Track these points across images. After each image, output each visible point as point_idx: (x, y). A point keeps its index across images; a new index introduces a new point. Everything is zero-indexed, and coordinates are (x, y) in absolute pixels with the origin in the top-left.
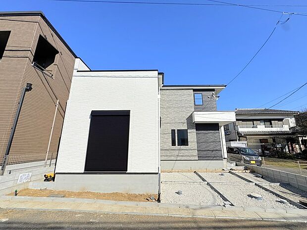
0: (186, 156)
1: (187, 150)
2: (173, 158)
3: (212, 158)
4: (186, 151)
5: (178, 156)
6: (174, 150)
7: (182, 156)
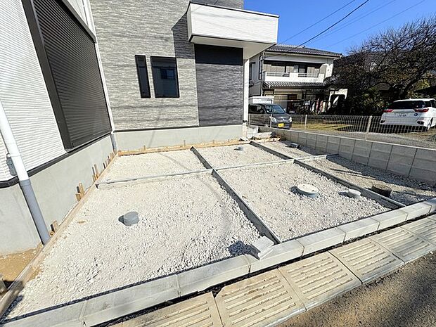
0: (175, 119)
1: (176, 106)
2: (146, 125)
3: (224, 122)
4: (176, 110)
5: (158, 119)
6: (148, 107)
7: (167, 120)
